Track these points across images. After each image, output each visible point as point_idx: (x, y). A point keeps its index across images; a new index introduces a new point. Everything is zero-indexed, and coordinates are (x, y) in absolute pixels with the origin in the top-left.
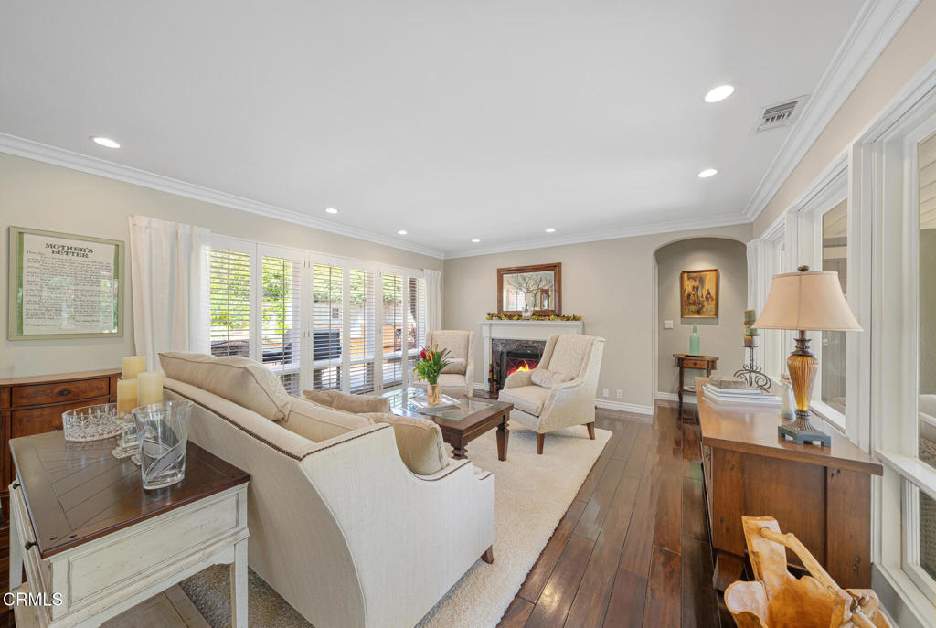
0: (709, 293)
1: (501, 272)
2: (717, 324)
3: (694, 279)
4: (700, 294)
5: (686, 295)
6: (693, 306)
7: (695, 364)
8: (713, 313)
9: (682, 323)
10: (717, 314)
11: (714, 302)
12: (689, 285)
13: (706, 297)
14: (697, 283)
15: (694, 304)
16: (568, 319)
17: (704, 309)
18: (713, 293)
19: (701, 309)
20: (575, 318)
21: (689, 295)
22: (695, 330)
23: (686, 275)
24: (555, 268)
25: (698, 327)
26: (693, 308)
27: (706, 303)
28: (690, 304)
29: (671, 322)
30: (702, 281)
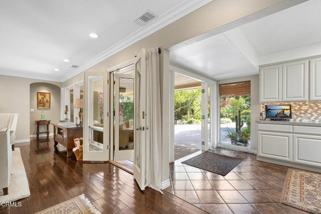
0: (47, 100)
2: (50, 110)
3: (42, 95)
4: (44, 100)
5: (39, 100)
6: (41, 104)
7: (44, 123)
8: (49, 107)
9: (37, 110)
10: (50, 107)
11: (49, 103)
12: (40, 97)
13: (46, 102)
14: (43, 97)
15: (42, 104)
17: (46, 105)
18: (49, 100)
19: (45, 105)
21: (40, 101)
22: (43, 112)
23: (39, 94)
25: (44, 111)
26: (42, 105)
27: (46, 103)
28: (41, 103)
29: (33, 109)
30: (45, 96)
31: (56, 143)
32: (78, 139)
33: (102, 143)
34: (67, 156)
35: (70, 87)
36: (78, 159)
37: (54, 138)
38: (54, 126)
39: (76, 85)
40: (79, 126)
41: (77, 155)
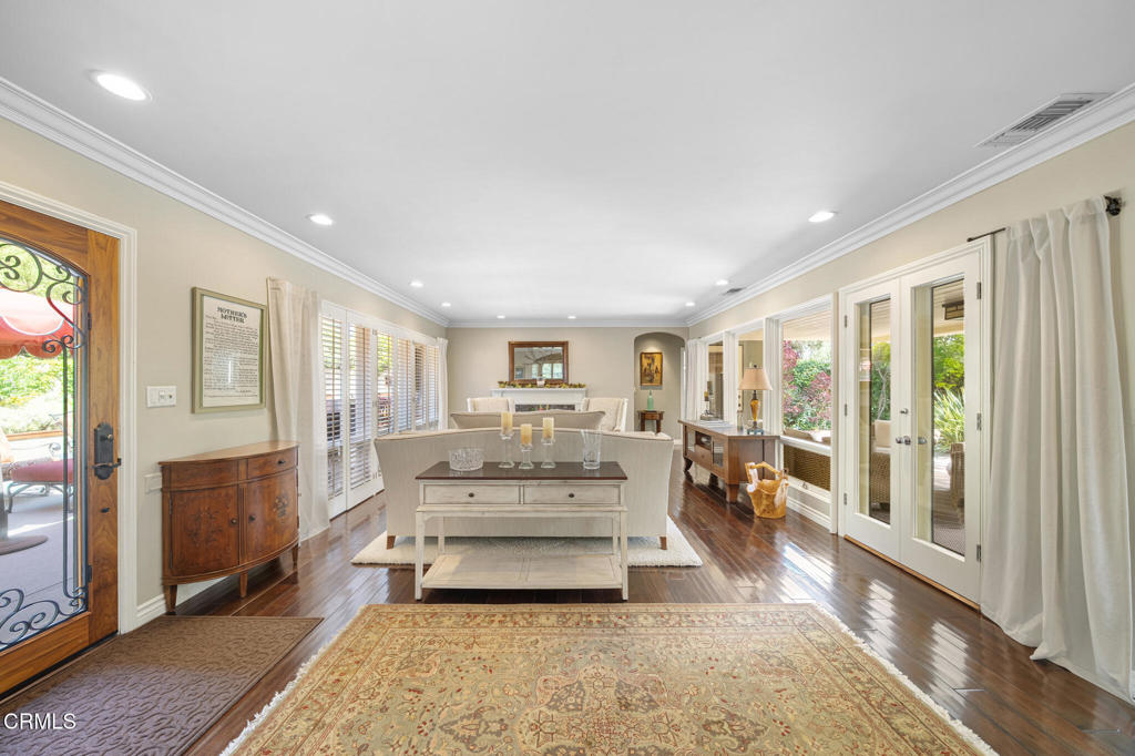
1: (513, 346)
16: (575, 386)
20: (580, 386)
24: (564, 345)
26: (648, 378)
30: (653, 360)
31: (689, 464)
32: (753, 464)
33: (828, 488)
34: (728, 499)
35: (712, 337)
36: (757, 512)
37: (685, 454)
38: (685, 427)
39: (728, 332)
40: (752, 433)
41: (758, 504)
